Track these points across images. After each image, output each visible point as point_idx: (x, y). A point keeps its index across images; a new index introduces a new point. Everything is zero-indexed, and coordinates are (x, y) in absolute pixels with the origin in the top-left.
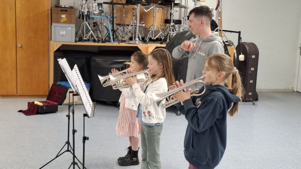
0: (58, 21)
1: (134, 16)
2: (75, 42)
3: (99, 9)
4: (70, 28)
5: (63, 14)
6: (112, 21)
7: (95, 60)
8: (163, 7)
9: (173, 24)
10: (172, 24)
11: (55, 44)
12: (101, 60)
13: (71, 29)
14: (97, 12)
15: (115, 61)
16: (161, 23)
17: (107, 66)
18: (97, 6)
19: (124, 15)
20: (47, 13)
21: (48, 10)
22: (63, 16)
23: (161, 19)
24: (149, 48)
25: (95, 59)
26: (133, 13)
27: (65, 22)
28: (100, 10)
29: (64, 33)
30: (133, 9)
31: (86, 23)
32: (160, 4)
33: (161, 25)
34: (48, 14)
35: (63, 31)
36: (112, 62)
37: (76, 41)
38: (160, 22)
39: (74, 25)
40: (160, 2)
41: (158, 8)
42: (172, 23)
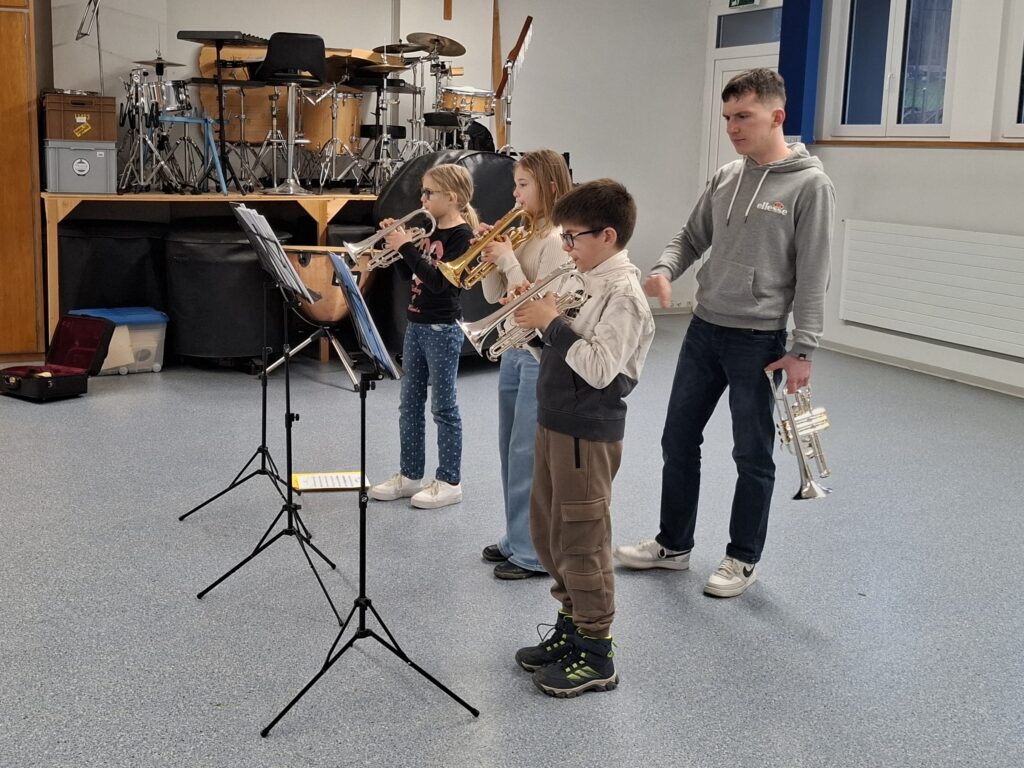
0: (67, 134)
1: (275, 116)
2: (118, 194)
3: (177, 97)
4: (103, 153)
5: (81, 113)
6: (219, 132)
7: (181, 242)
8: (354, 90)
9: (389, 136)
10: (386, 137)
11: (60, 201)
12: (200, 241)
13: (106, 155)
14: (173, 106)
15: (240, 242)
16: (352, 135)
17: (218, 259)
18: (172, 89)
19: (243, 116)
20: (26, 111)
21: (29, 104)
22: (81, 119)
23: (350, 125)
24: (329, 204)
25: (179, 240)
26: (272, 109)
27: (86, 137)
28: (181, 102)
29: (85, 167)
30: (271, 98)
31: (144, 139)
32: (346, 83)
33: (351, 142)
34: (29, 114)
35: (81, 162)
36: (233, 246)
37: (120, 191)
38: (350, 133)
39: (112, 145)
40: (346, 77)
41: (341, 95)
42: (385, 135)
